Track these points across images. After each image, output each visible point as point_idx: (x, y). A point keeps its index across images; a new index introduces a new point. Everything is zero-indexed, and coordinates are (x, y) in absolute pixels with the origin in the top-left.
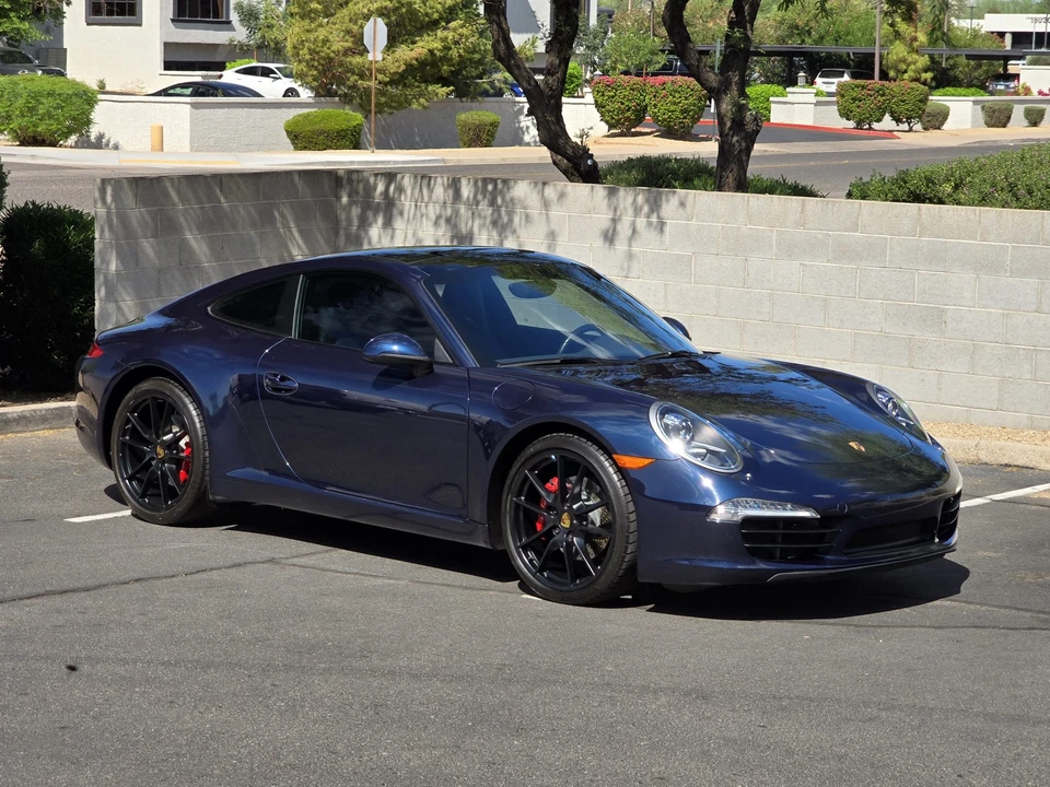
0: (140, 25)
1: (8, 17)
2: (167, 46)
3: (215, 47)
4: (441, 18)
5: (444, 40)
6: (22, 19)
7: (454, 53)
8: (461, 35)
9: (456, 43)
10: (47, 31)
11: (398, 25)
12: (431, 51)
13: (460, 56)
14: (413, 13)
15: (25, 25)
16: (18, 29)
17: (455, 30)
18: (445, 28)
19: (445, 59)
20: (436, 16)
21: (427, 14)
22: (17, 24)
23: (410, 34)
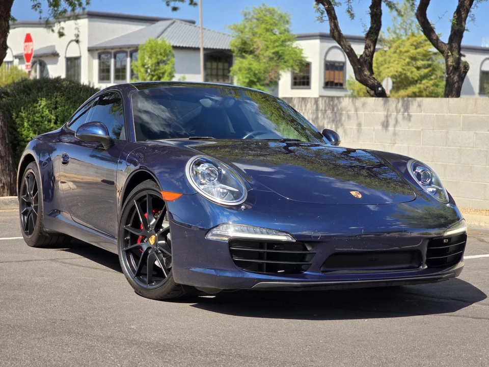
0: (310, 88)
4: (419, 79)
5: (420, 88)
6: (262, 85)
7: (424, 94)
8: (427, 87)
9: (425, 90)
10: (273, 90)
11: (400, 82)
12: (414, 93)
14: (407, 78)
15: (262, 88)
17: (424, 84)
18: (420, 83)
20: (416, 78)
21: (413, 78)
22: (259, 87)
23: (405, 86)
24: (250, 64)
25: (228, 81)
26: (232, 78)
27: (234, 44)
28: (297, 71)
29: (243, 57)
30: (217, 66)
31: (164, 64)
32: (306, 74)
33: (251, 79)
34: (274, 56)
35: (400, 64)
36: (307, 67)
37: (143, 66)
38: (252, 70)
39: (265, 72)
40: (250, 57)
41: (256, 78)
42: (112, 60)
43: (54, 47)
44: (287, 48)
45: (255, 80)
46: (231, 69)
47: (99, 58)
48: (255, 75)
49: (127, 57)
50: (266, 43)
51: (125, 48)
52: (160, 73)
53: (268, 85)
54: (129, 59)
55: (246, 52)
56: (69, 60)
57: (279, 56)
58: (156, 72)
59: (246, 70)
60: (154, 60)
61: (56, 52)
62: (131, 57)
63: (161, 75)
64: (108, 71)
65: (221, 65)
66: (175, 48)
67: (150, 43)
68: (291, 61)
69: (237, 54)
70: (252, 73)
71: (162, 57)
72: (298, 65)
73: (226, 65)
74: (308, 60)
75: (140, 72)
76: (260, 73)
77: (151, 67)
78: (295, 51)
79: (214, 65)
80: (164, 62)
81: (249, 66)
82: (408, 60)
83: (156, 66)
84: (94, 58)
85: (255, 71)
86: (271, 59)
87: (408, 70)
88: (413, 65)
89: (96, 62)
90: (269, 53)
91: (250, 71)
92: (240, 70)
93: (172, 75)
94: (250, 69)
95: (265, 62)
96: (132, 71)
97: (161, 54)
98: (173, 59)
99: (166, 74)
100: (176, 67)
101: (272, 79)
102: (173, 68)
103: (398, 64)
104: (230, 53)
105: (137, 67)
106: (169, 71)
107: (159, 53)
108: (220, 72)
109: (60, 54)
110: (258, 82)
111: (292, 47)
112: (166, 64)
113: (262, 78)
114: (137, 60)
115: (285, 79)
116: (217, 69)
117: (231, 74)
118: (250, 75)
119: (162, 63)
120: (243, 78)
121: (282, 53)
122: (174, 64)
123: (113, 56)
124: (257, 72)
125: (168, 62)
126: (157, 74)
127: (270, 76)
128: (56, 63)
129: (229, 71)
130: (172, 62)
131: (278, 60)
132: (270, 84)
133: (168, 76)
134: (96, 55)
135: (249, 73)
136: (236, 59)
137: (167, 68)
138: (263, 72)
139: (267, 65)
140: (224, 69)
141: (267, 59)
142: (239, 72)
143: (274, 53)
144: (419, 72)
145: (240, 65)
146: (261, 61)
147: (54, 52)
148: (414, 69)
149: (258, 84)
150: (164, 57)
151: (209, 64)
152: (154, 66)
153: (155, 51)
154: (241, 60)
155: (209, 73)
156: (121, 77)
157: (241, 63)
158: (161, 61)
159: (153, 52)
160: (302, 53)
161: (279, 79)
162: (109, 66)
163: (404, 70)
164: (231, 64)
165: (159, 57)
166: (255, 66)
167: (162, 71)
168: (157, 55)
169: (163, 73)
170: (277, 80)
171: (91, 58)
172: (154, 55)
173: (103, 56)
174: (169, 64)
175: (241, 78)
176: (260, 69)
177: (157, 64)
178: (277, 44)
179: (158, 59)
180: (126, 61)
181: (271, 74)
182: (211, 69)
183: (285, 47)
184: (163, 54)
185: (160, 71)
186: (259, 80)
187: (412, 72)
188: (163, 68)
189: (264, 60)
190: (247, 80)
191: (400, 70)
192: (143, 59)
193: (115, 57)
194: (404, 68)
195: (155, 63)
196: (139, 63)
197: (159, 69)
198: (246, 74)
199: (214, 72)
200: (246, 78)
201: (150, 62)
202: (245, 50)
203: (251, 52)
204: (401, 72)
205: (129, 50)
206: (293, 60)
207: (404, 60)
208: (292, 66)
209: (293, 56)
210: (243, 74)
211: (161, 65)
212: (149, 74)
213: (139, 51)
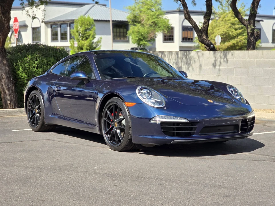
0: (174, 42)
1: (142, 41)
2: (180, 47)
3: (191, 47)
4: (236, 36)
5: (237, 41)
6: (146, 41)
7: (240, 44)
8: (241, 40)
9: (240, 42)
10: (152, 44)
11: (226, 38)
12: (234, 44)
13: (241, 45)
14: (229, 35)
15: (146, 43)
16: (145, 44)
17: (239, 38)
18: (237, 38)
19: (238, 46)
20: (235, 35)
21: (233, 35)
22: (144, 42)
23: (229, 40)
24: (139, 29)
25: (126, 39)
26: (129, 37)
27: (129, 17)
28: (166, 32)
29: (135, 25)
30: (120, 30)
31: (89, 30)
32: (171, 34)
33: (140, 37)
34: (152, 24)
35: (225, 27)
36: (171, 29)
37: (77, 32)
38: (140, 33)
39: (147, 33)
40: (139, 25)
41: (142, 37)
42: (59, 29)
43: (25, 21)
44: (160, 19)
45: (142, 38)
46: (128, 32)
47: (51, 27)
48: (142, 35)
49: (67, 26)
50: (148, 16)
51: (66, 21)
52: (87, 36)
53: (149, 41)
54: (68, 28)
55: (136, 22)
56: (34, 29)
57: (155, 24)
58: (85, 35)
59: (136, 33)
60: (83, 28)
61: (26, 24)
62: (70, 26)
63: (88, 37)
64: (56, 35)
65: (122, 30)
66: (95, 21)
67: (81, 18)
68: (162, 27)
69: (131, 23)
70: (140, 35)
71: (88, 26)
72: (166, 29)
73: (125, 30)
74: (172, 26)
75: (76, 35)
76: (145, 34)
77: (82, 32)
78: (165, 21)
79: (118, 30)
80: (90, 29)
81: (138, 30)
82: (230, 25)
83: (85, 32)
84: (48, 27)
85: (142, 33)
86: (151, 26)
87: (230, 31)
88: (233, 28)
89: (49, 30)
90: (150, 22)
91: (139, 33)
92: (133, 32)
93: (94, 36)
94: (139, 32)
95: (147, 28)
96: (71, 35)
97: (87, 25)
98: (94, 28)
99: (91, 36)
100: (96, 32)
101: (151, 37)
102: (94, 32)
103: (224, 27)
104: (127, 23)
105: (74, 32)
106: (92, 34)
107: (86, 24)
108: (122, 34)
109: (28, 26)
110: (143, 39)
111: (163, 19)
112: (90, 30)
113: (146, 37)
114: (73, 28)
115: (159, 37)
116: (120, 32)
117: (128, 35)
118: (139, 35)
119: (88, 30)
120: (135, 37)
121: (157, 22)
122: (95, 31)
123: (59, 26)
124: (143, 33)
125: (92, 29)
126: (85, 36)
127: (150, 36)
128: (26, 31)
129: (127, 34)
130: (94, 29)
131: (155, 26)
132: (151, 41)
133: (92, 37)
134: (49, 26)
135: (138, 34)
136: (130, 27)
137: (91, 32)
138: (146, 34)
139: (148, 29)
140: (123, 32)
141: (149, 26)
142: (132, 34)
143: (152, 22)
144: (236, 32)
145: (133, 30)
146: (145, 27)
147: (25, 24)
148: (234, 30)
149: (143, 40)
150: (89, 26)
151: (115, 30)
152: (83, 31)
153: (84, 23)
154: (134, 27)
155: (115, 35)
156: (64, 38)
157: (134, 28)
158: (87, 28)
159: (83, 24)
160: (169, 22)
161: (156, 37)
162: (57, 32)
163: (228, 30)
164: (127, 30)
165: (86, 26)
166: (142, 30)
167: (88, 34)
168: (85, 26)
169: (89, 36)
170: (155, 38)
171: (46, 27)
172: (84, 26)
173: (53, 26)
174: (92, 30)
175: (134, 37)
176: (144, 32)
177: (85, 31)
178: (154, 17)
179: (86, 27)
180: (67, 29)
181: (151, 34)
182: (116, 32)
183: (158, 18)
184: (89, 25)
185: (87, 35)
186: (144, 38)
187: (232, 32)
188: (89, 33)
189: (147, 27)
190: (137, 39)
191: (225, 31)
192: (77, 28)
193: (60, 27)
194: (228, 29)
195: (84, 30)
196: (75, 30)
197: (86, 34)
198: (137, 35)
199: (118, 34)
200: (137, 37)
201: (81, 29)
202: (136, 21)
203: (139, 22)
204: (226, 32)
205: (68, 23)
206: (164, 26)
207: (228, 25)
208: (163, 30)
209: (164, 24)
210: (135, 35)
211: (88, 31)
212: (81, 36)
213: (75, 23)
